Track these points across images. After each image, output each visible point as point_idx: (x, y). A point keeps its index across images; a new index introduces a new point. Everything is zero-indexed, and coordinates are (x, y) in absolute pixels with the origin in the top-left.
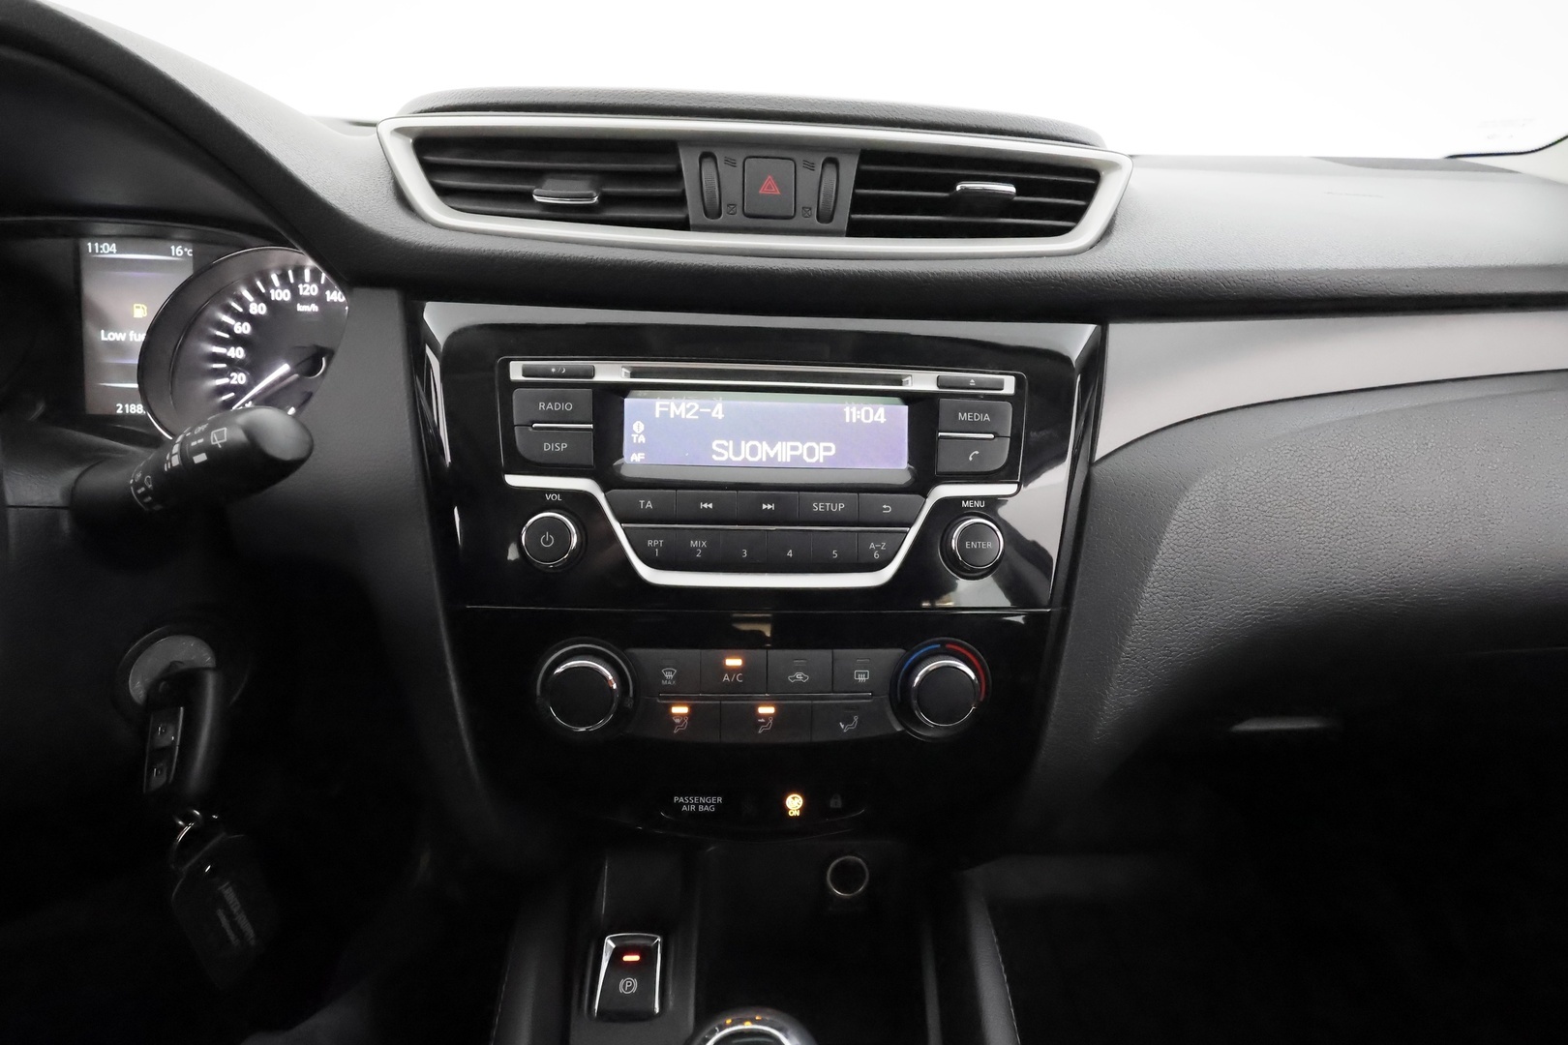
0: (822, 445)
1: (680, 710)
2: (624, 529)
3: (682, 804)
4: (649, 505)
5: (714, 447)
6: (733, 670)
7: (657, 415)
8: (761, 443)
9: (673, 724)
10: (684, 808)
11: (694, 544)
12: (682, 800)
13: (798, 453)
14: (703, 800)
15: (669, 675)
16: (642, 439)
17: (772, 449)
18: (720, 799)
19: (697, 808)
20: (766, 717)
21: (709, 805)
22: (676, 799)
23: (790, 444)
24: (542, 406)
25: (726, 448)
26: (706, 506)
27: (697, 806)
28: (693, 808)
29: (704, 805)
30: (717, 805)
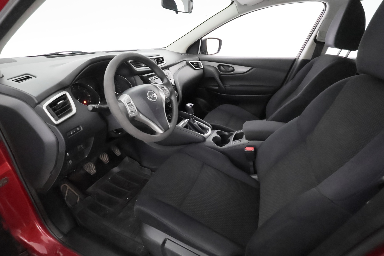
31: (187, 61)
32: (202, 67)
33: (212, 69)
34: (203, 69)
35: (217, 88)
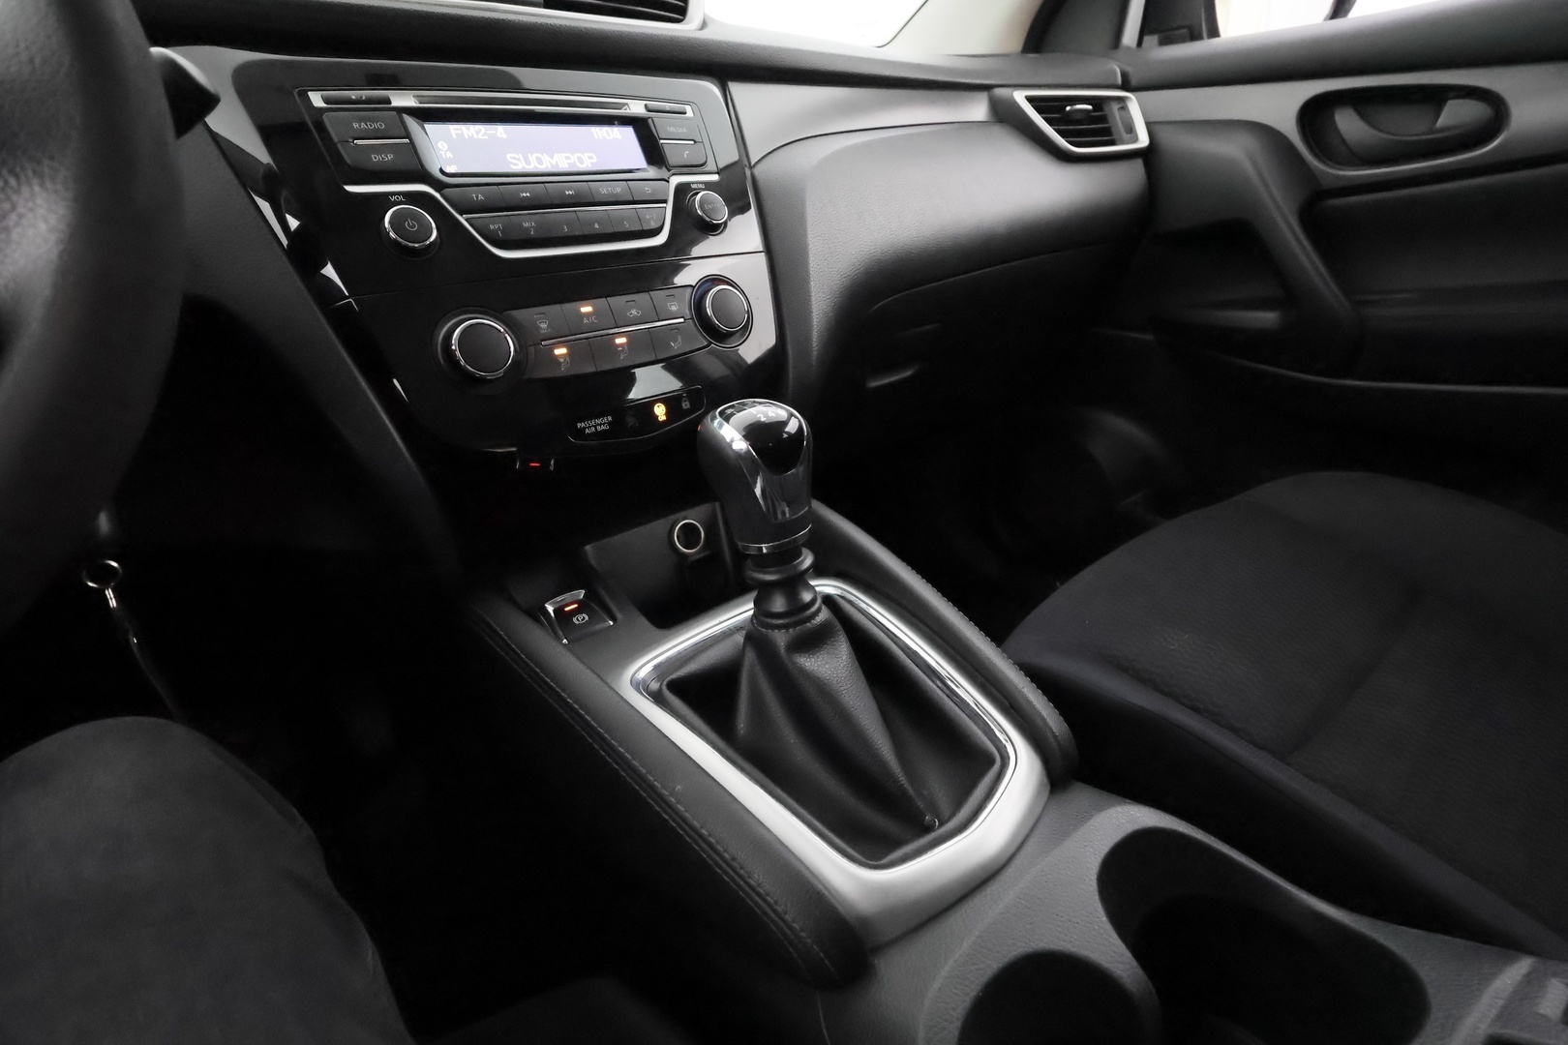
0: (586, 155)
1: (560, 351)
2: (467, 220)
3: (584, 428)
4: (480, 197)
5: (509, 159)
6: (588, 315)
7: (455, 136)
8: (542, 154)
9: (559, 364)
10: (587, 431)
11: (526, 225)
12: (583, 425)
13: (572, 161)
14: (598, 421)
15: (543, 326)
16: (449, 155)
17: (552, 158)
18: (610, 418)
19: (596, 429)
20: (621, 345)
21: (604, 424)
22: (579, 425)
23: (564, 155)
24: (356, 125)
25: (519, 160)
26: (524, 195)
27: (595, 427)
28: (593, 429)
29: (600, 425)
30: (609, 423)
31: (999, 92)
32: (1136, 140)
33: (1235, 150)
34: (1147, 155)
35: (1268, 318)
